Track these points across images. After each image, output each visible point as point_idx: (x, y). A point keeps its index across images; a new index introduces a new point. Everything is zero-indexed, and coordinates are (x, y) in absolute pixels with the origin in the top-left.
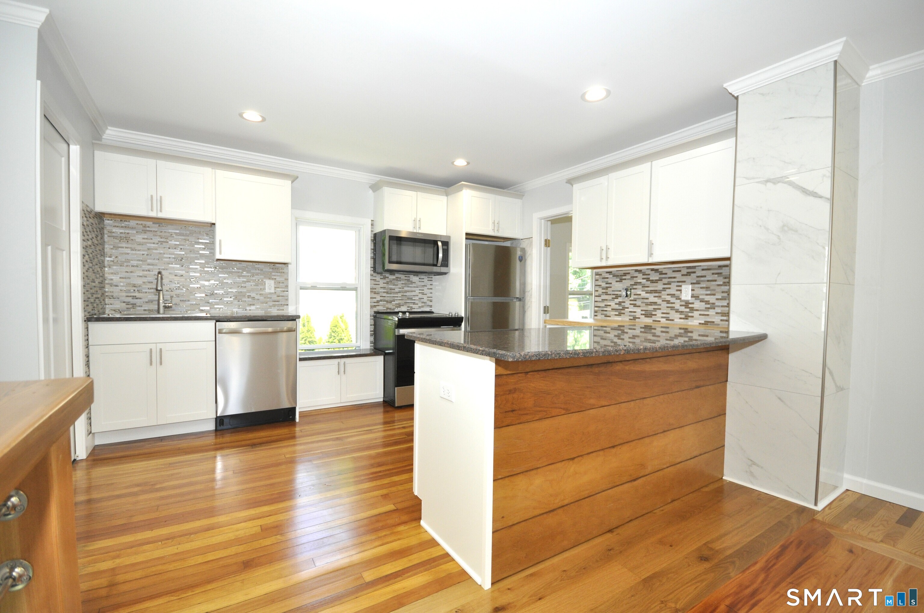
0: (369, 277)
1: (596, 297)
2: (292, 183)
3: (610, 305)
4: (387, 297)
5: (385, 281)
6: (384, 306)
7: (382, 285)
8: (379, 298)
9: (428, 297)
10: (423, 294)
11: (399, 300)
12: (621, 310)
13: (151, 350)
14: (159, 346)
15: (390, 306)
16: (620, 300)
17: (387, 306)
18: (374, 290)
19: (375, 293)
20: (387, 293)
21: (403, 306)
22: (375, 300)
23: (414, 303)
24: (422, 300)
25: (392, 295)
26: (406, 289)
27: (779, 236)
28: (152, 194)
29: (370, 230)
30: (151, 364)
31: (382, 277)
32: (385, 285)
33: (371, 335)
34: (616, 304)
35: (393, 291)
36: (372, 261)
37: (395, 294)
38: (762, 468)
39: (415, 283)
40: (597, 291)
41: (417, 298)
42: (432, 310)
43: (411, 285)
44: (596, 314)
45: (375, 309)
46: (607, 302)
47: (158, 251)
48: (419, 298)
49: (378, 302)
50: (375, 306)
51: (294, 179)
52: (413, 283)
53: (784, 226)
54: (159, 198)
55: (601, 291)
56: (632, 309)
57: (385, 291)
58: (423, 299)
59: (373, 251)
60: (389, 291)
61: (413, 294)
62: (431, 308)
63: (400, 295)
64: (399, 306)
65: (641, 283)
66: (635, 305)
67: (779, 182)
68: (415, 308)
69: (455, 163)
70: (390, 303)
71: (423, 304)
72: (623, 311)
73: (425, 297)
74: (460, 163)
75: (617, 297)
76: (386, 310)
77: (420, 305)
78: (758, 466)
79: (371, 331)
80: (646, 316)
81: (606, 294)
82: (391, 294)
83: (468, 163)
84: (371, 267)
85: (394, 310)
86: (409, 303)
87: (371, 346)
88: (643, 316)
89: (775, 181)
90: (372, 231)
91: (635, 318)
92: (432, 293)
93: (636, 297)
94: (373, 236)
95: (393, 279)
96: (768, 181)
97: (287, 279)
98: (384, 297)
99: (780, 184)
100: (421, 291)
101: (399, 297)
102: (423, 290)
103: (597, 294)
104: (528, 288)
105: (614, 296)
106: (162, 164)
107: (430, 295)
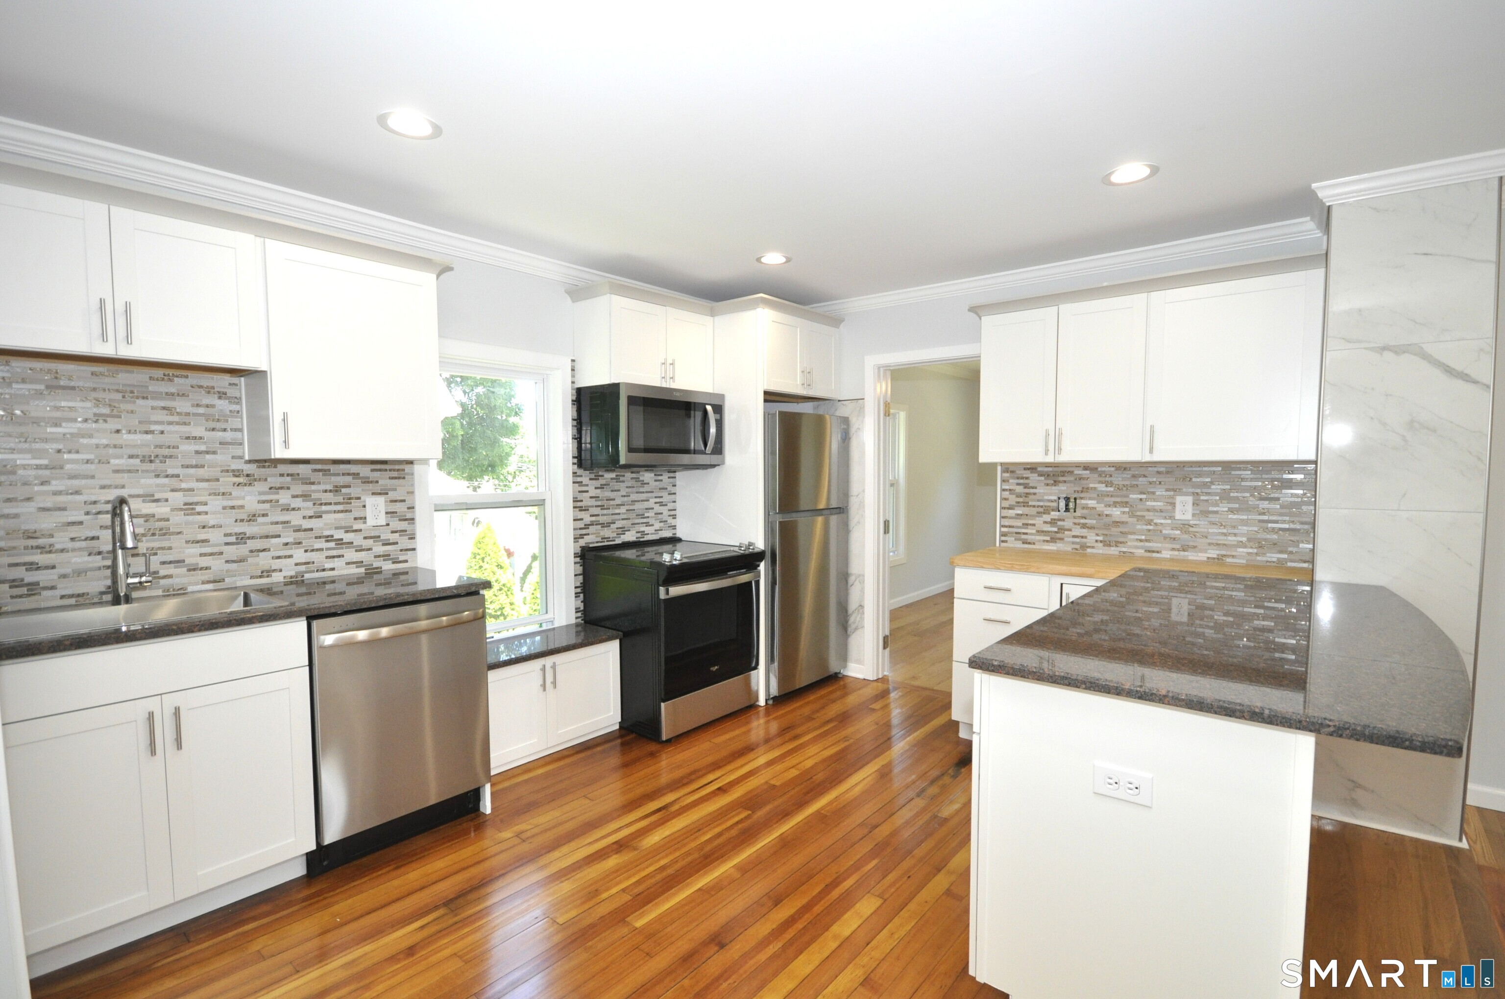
0: (570, 478)
1: (1002, 511)
2: (437, 278)
3: (1034, 525)
4: (603, 515)
5: (597, 483)
6: (597, 534)
7: (593, 492)
8: (588, 519)
9: (669, 510)
10: (662, 504)
11: (623, 519)
12: (1056, 532)
13: (151, 716)
14: (170, 702)
15: (607, 533)
16: (1054, 515)
17: (602, 533)
18: (579, 504)
19: (581, 509)
20: (602, 507)
21: (629, 530)
22: (581, 524)
23: (647, 524)
24: (660, 516)
25: (610, 511)
26: (634, 497)
27: (1404, 436)
28: (103, 297)
29: (569, 380)
30: (153, 752)
31: (593, 476)
32: (599, 491)
33: (577, 595)
34: (1045, 522)
35: (612, 502)
36: (576, 445)
37: (616, 509)
38: (1373, 791)
39: (648, 484)
40: (1006, 499)
41: (651, 514)
42: (675, 534)
43: (641, 490)
44: (1003, 538)
45: (582, 542)
46: (1028, 519)
47: (94, 441)
48: (656, 514)
49: (587, 526)
50: (582, 536)
51: (444, 270)
52: (645, 484)
53: (1412, 422)
54: (120, 308)
55: (1013, 499)
56: (1077, 531)
57: (599, 503)
58: (662, 513)
59: (575, 423)
60: (605, 503)
61: (646, 505)
62: (674, 531)
63: (623, 510)
64: (623, 530)
65: (1095, 488)
66: (1084, 526)
67: (1404, 352)
68: (648, 534)
69: (763, 260)
70: (606, 527)
71: (662, 524)
72: (1058, 535)
73: (664, 510)
74: (774, 259)
75: (1047, 511)
76: (601, 542)
77: (657, 525)
78: (1365, 789)
79: (576, 587)
80: (1107, 544)
81: (1025, 504)
82: (609, 509)
83: (788, 260)
84: (574, 457)
85: (614, 541)
86: (639, 524)
87: (577, 618)
88: (1101, 545)
89: (1398, 350)
90: (573, 382)
91: (1084, 547)
92: (675, 502)
93: (1085, 511)
94: (574, 392)
95: (612, 479)
96: (1385, 348)
97: (413, 493)
98: (598, 515)
99: (1406, 355)
100: (658, 500)
101: (623, 513)
102: (662, 497)
103: (1006, 504)
104: (855, 489)
105: (1041, 510)
106: (123, 215)
107: (671, 506)
